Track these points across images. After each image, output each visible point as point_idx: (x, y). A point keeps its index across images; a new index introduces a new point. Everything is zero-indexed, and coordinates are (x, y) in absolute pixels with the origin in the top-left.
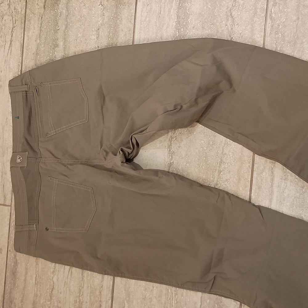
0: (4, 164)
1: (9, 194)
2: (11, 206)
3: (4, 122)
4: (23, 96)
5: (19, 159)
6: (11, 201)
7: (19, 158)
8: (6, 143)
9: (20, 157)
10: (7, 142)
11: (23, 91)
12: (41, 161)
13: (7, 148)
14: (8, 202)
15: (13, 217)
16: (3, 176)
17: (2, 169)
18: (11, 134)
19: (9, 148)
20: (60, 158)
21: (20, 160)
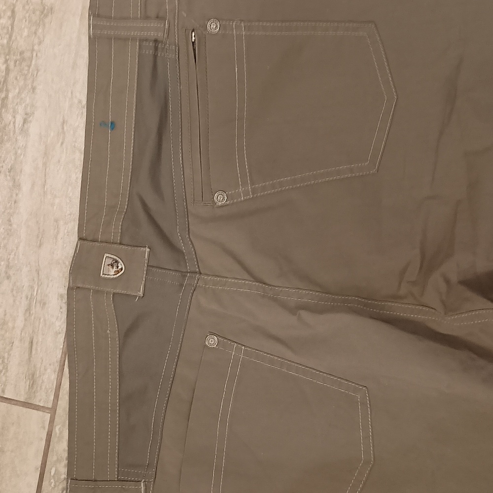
0: (38, 271)
1: (49, 371)
2: (53, 411)
3: (52, 134)
4: (140, 56)
5: (112, 265)
6: (57, 396)
7: (110, 261)
8: (53, 205)
9: (117, 262)
10: (57, 201)
11: (146, 40)
12: (200, 283)
13: (56, 221)
14: (44, 398)
15: (61, 447)
16: (33, 311)
17: (32, 287)
18: (77, 176)
19: (61, 223)
20: (267, 281)
21: (115, 269)
